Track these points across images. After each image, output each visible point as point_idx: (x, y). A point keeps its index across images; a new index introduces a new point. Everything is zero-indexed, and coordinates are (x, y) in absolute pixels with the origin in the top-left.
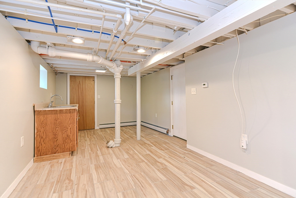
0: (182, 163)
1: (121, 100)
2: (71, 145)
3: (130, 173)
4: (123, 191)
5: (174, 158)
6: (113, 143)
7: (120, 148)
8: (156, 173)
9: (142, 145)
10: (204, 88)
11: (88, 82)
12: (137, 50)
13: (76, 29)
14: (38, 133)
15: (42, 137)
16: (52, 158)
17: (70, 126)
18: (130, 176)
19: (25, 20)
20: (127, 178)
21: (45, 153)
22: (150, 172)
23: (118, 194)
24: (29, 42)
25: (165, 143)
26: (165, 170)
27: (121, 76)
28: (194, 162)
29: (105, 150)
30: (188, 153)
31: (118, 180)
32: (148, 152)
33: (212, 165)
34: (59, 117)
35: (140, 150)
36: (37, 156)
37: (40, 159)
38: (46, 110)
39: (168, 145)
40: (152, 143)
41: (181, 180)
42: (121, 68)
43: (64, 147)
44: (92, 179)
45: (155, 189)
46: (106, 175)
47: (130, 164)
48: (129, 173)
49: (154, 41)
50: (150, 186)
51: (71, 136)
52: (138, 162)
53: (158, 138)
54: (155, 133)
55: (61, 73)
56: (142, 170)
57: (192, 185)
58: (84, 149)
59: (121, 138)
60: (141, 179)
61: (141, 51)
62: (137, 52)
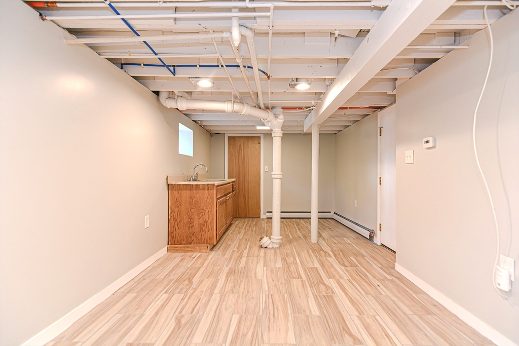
0: (367, 294)
1: (282, 173)
2: (209, 235)
3: (269, 290)
4: (244, 313)
5: (358, 283)
6: (269, 241)
7: (278, 251)
8: (309, 300)
9: (314, 251)
10: (428, 148)
11: (251, 145)
12: (295, 85)
13: (198, 66)
14: (172, 215)
15: (176, 220)
16: (186, 249)
17: (208, 208)
18: (266, 295)
19: (140, 65)
20: (260, 296)
21: (180, 242)
22: (300, 296)
23: (234, 315)
24: (157, 93)
25: (357, 254)
26: (327, 300)
27: (283, 134)
28: (394, 298)
29: (255, 249)
30: (391, 281)
31: (246, 296)
32: (317, 265)
33: (429, 313)
34: (194, 195)
35: (306, 258)
36: (171, 244)
37: (174, 248)
38: (180, 184)
39: (360, 259)
40: (332, 251)
41: (344, 321)
42: (281, 119)
43: (200, 237)
44: (215, 287)
45: (291, 325)
46: (234, 286)
47: (278, 277)
48: (267, 289)
49: (320, 65)
50: (286, 317)
51: (209, 222)
52: (291, 276)
53: (349, 244)
54: (350, 235)
55: (216, 133)
56: (289, 290)
57: (360, 337)
58: (230, 245)
59: (281, 235)
60: (279, 304)
61: (302, 87)
62: (296, 89)
